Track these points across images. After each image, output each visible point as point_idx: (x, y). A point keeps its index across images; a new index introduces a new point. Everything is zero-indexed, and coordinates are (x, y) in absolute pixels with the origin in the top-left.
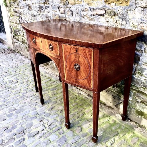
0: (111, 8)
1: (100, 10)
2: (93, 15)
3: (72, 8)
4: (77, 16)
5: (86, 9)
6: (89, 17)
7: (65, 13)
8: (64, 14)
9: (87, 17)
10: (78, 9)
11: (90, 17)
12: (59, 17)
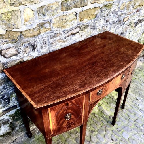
0: (85, 24)
1: (75, 29)
2: (68, 37)
3: (33, 41)
4: (45, 46)
5: (59, 34)
6: (62, 40)
7: (19, 53)
8: (16, 55)
9: (58, 42)
10: (45, 39)
11: (64, 40)
12: (4, 64)
